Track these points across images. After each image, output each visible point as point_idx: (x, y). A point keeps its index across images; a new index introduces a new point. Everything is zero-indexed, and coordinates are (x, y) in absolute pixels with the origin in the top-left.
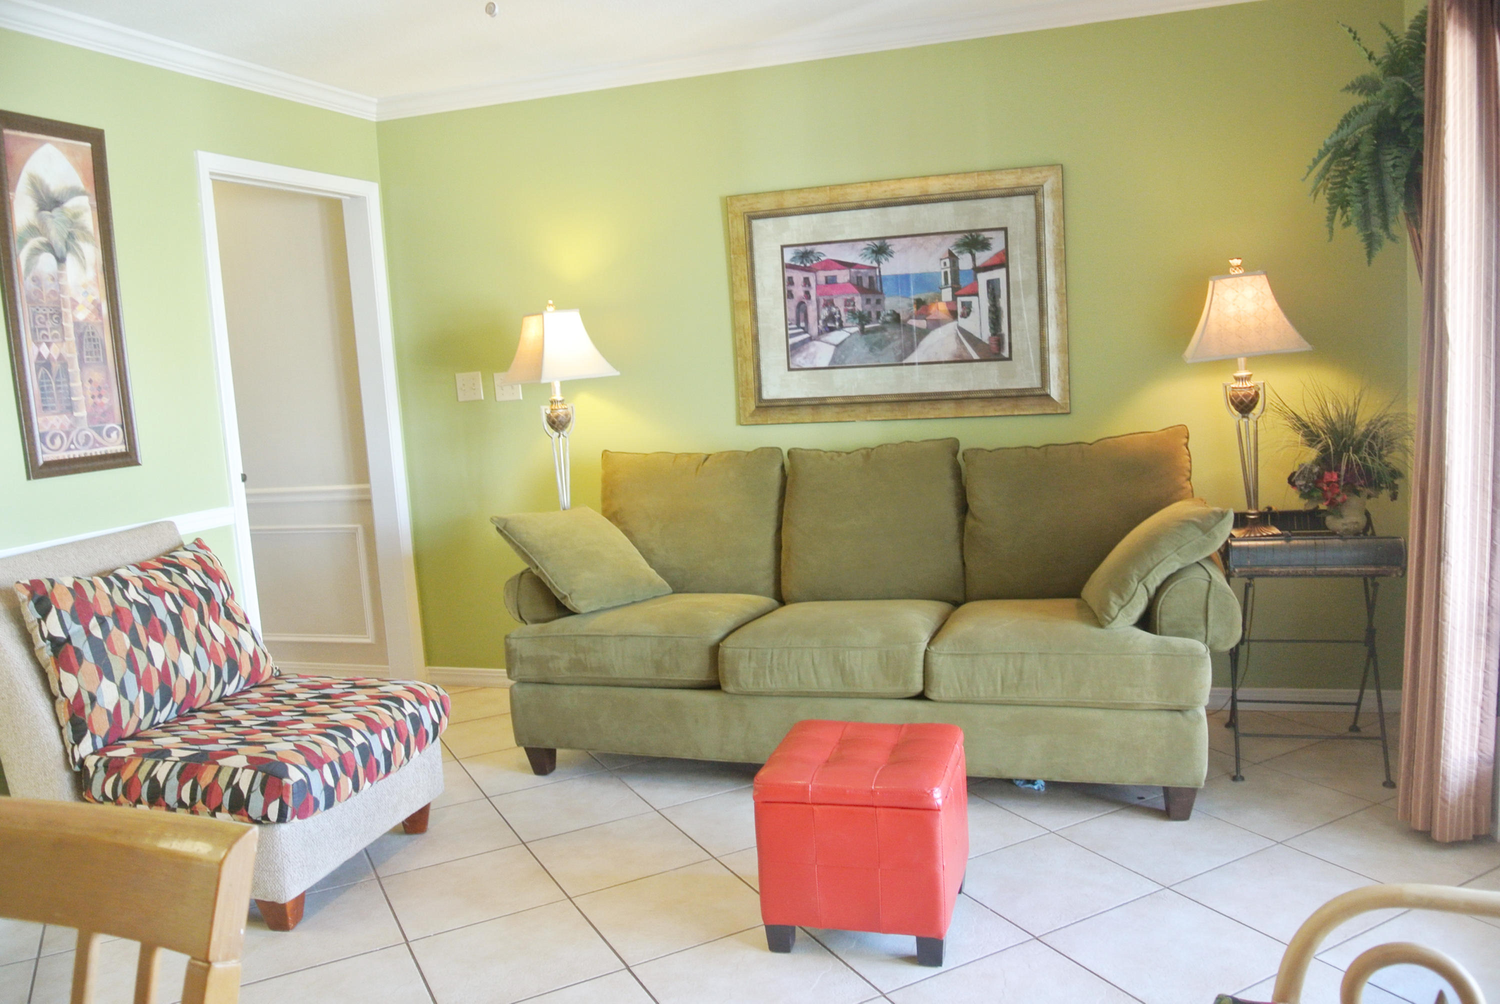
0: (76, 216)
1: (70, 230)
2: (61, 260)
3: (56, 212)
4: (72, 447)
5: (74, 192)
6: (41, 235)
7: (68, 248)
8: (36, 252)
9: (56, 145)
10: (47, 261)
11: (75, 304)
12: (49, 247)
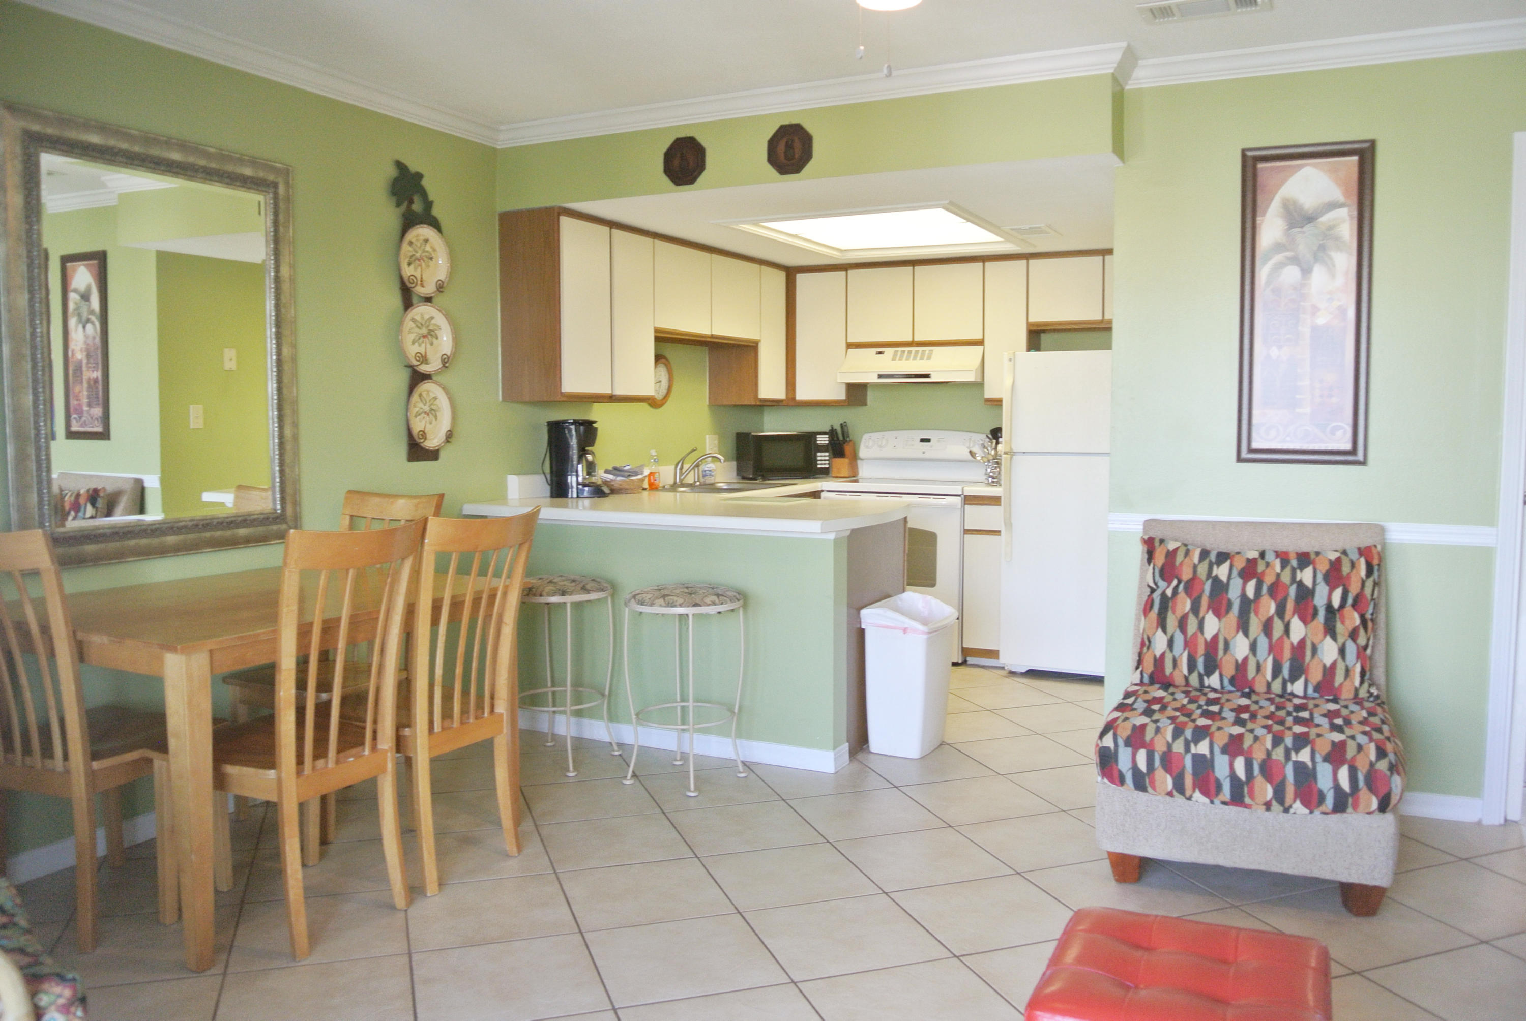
0: (1330, 228)
1: (1321, 242)
2: (1306, 272)
3: (1308, 228)
4: (1288, 439)
5: (1333, 206)
6: (1288, 250)
7: (1316, 259)
8: (1280, 266)
9: (1315, 166)
10: (1292, 274)
11: (1315, 310)
12: (1295, 260)
